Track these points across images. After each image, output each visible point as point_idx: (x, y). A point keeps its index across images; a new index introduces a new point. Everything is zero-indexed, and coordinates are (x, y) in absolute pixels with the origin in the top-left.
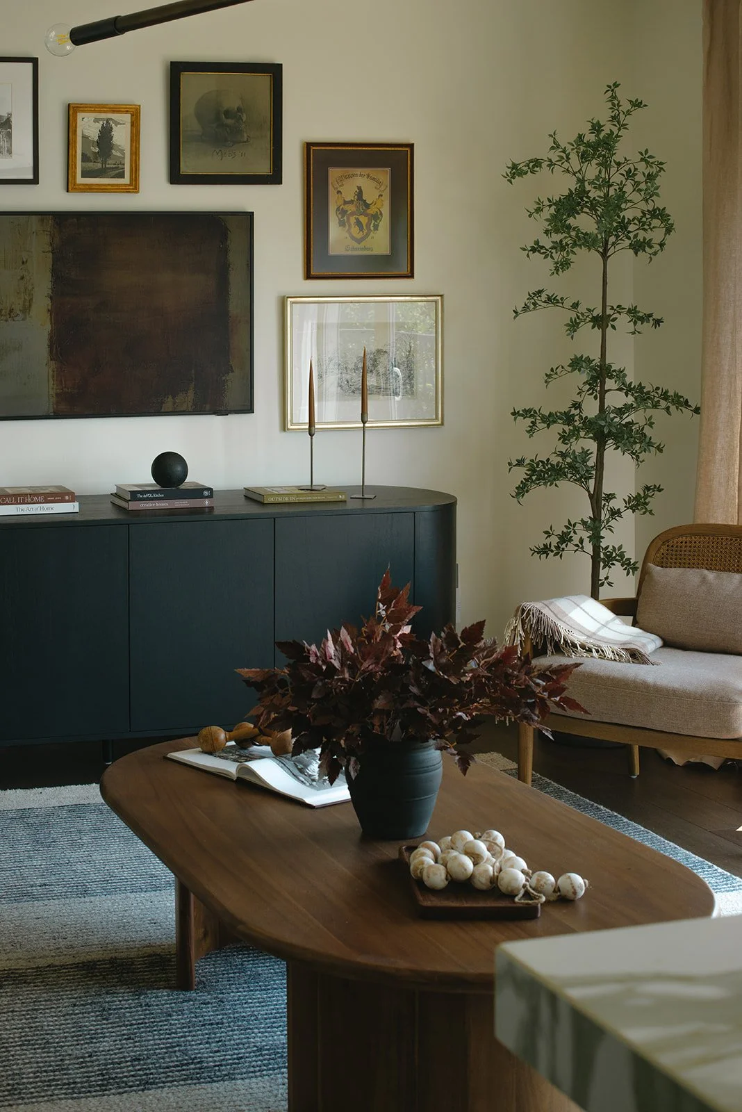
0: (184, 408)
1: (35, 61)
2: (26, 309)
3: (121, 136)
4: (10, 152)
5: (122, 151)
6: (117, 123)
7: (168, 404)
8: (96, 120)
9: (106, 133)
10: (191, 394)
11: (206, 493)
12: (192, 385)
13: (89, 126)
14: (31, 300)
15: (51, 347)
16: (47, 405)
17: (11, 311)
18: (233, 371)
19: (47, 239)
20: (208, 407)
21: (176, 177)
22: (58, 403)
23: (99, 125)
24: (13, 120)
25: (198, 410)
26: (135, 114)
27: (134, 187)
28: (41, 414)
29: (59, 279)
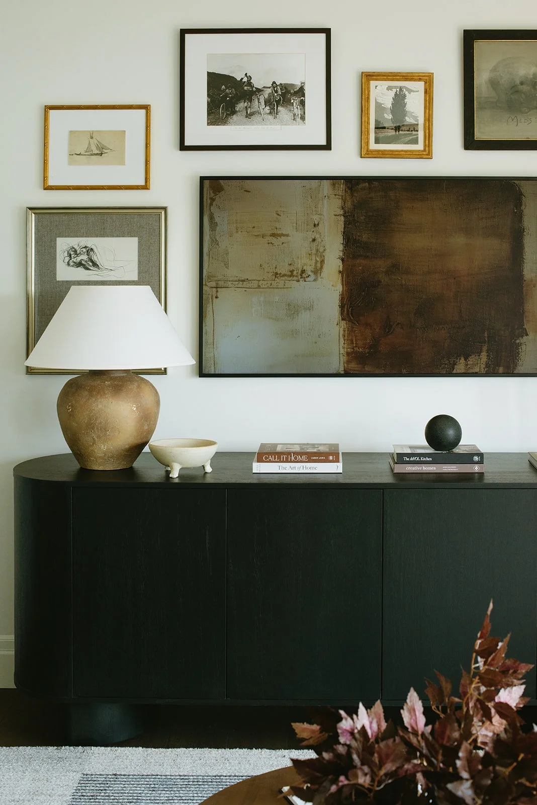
0: (477, 370)
1: (327, 32)
2: (317, 271)
3: (415, 105)
4: (303, 118)
5: (416, 118)
6: (410, 91)
7: (460, 367)
8: (389, 88)
9: (399, 99)
10: (484, 357)
11: (476, 458)
12: (485, 348)
13: (382, 93)
14: (322, 262)
15: (342, 307)
16: (337, 364)
17: (303, 271)
18: (527, 335)
19: (339, 202)
20: (501, 370)
21: (471, 143)
22: (348, 362)
23: (392, 94)
24: (306, 88)
25: (491, 372)
26: (428, 80)
27: (427, 153)
28: (331, 372)
29: (350, 241)
